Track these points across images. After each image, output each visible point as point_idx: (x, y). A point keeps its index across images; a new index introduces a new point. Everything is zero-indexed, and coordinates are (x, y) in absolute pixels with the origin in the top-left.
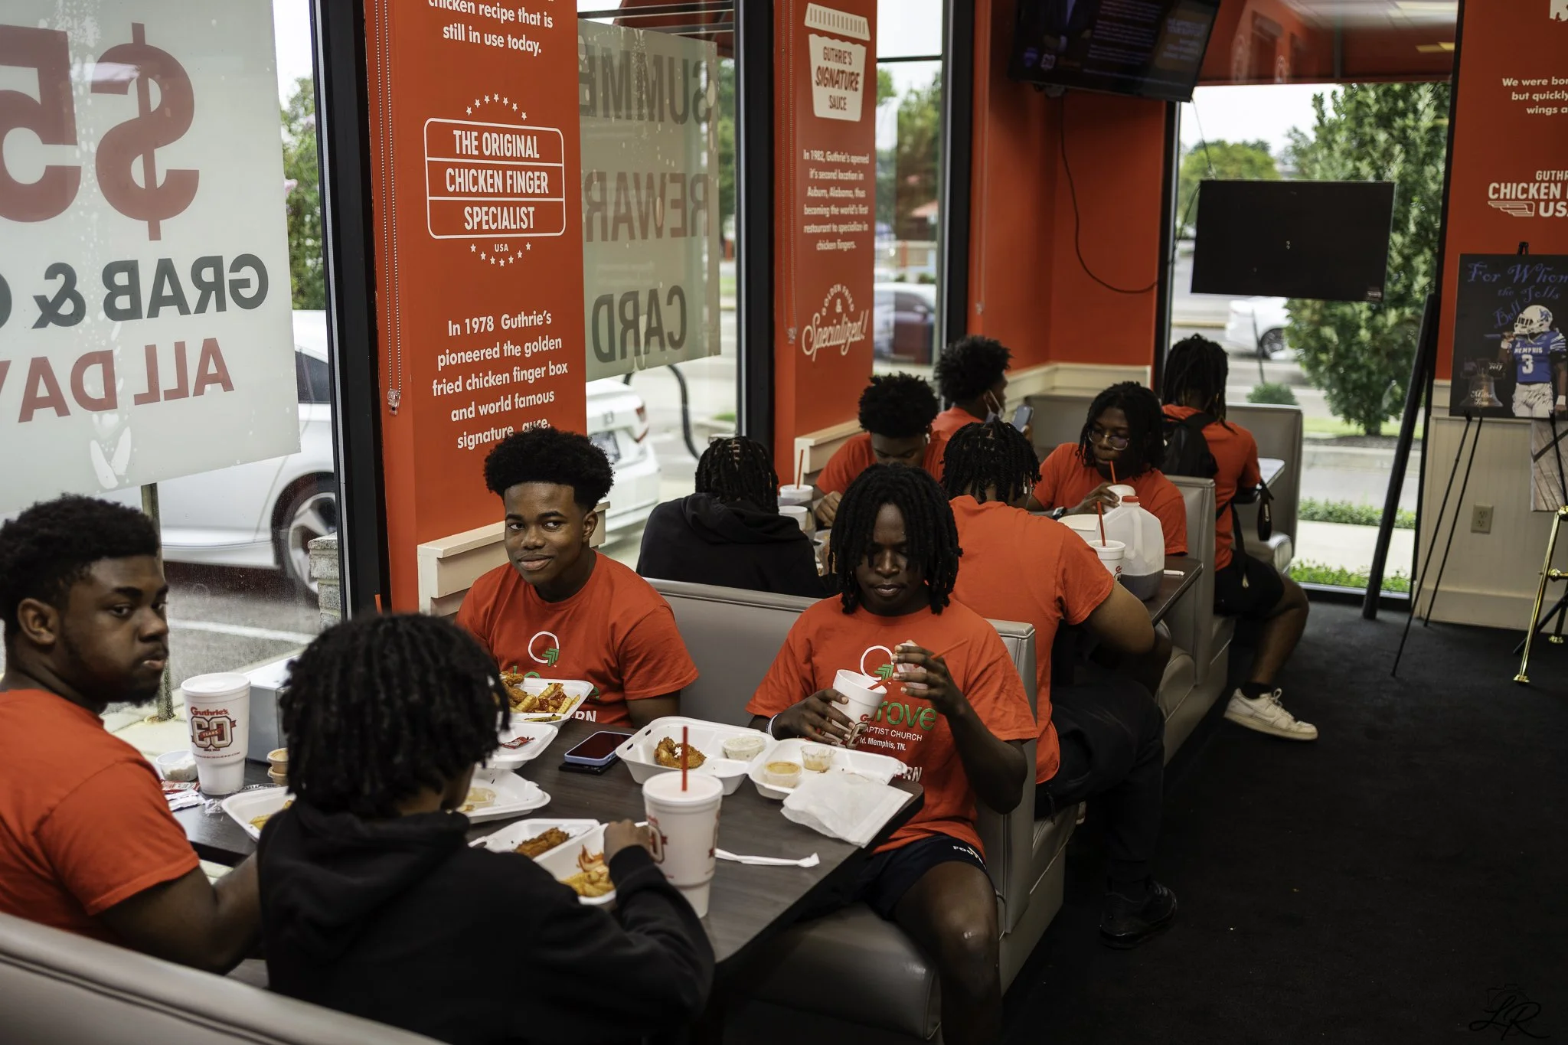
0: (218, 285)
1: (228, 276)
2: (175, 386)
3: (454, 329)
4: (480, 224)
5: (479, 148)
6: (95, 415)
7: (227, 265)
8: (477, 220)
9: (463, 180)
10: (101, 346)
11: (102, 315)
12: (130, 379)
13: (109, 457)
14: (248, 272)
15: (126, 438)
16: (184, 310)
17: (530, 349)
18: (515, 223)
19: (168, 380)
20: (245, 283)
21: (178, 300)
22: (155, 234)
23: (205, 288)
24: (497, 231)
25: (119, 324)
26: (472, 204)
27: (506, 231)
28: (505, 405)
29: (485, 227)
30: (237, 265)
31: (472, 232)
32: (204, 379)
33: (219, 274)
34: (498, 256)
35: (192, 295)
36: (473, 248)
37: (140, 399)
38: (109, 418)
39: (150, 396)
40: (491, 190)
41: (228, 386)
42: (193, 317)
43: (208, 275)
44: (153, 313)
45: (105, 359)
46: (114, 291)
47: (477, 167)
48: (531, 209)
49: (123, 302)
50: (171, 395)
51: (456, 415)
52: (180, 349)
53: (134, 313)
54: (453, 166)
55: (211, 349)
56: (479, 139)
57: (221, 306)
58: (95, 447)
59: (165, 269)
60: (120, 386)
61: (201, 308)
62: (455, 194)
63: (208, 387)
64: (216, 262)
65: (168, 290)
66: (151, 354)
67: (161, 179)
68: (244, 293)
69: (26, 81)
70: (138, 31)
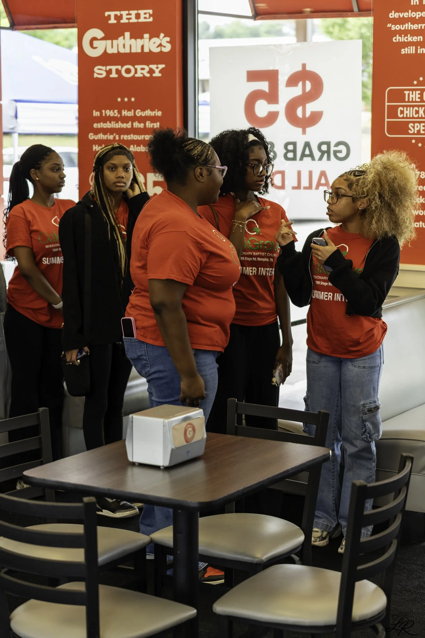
0: (328, 152)
1: (333, 149)
2: (307, 185)
4: (418, 131)
5: (421, 98)
7: (332, 145)
8: (416, 129)
11: (283, 158)
12: (291, 180)
14: (342, 148)
15: (288, 200)
16: (313, 159)
19: (305, 182)
20: (340, 152)
21: (311, 155)
22: (304, 132)
23: (323, 153)
25: (288, 162)
26: (414, 123)
29: (422, 132)
30: (337, 145)
31: (413, 134)
32: (318, 184)
33: (329, 148)
35: (317, 154)
36: (413, 141)
37: (294, 188)
38: (281, 192)
39: (298, 187)
42: (317, 162)
43: (324, 148)
44: (301, 159)
45: (282, 173)
46: (288, 151)
47: (418, 107)
49: (290, 155)
50: (305, 188)
52: (311, 173)
53: (294, 159)
54: (403, 106)
55: (322, 174)
56: (421, 94)
57: (329, 158)
59: (307, 145)
60: (287, 183)
61: (321, 159)
62: (403, 118)
63: (321, 187)
64: (328, 144)
65: (307, 152)
66: (299, 173)
67: (308, 114)
68: (339, 155)
69: (264, 86)
70: (304, 66)
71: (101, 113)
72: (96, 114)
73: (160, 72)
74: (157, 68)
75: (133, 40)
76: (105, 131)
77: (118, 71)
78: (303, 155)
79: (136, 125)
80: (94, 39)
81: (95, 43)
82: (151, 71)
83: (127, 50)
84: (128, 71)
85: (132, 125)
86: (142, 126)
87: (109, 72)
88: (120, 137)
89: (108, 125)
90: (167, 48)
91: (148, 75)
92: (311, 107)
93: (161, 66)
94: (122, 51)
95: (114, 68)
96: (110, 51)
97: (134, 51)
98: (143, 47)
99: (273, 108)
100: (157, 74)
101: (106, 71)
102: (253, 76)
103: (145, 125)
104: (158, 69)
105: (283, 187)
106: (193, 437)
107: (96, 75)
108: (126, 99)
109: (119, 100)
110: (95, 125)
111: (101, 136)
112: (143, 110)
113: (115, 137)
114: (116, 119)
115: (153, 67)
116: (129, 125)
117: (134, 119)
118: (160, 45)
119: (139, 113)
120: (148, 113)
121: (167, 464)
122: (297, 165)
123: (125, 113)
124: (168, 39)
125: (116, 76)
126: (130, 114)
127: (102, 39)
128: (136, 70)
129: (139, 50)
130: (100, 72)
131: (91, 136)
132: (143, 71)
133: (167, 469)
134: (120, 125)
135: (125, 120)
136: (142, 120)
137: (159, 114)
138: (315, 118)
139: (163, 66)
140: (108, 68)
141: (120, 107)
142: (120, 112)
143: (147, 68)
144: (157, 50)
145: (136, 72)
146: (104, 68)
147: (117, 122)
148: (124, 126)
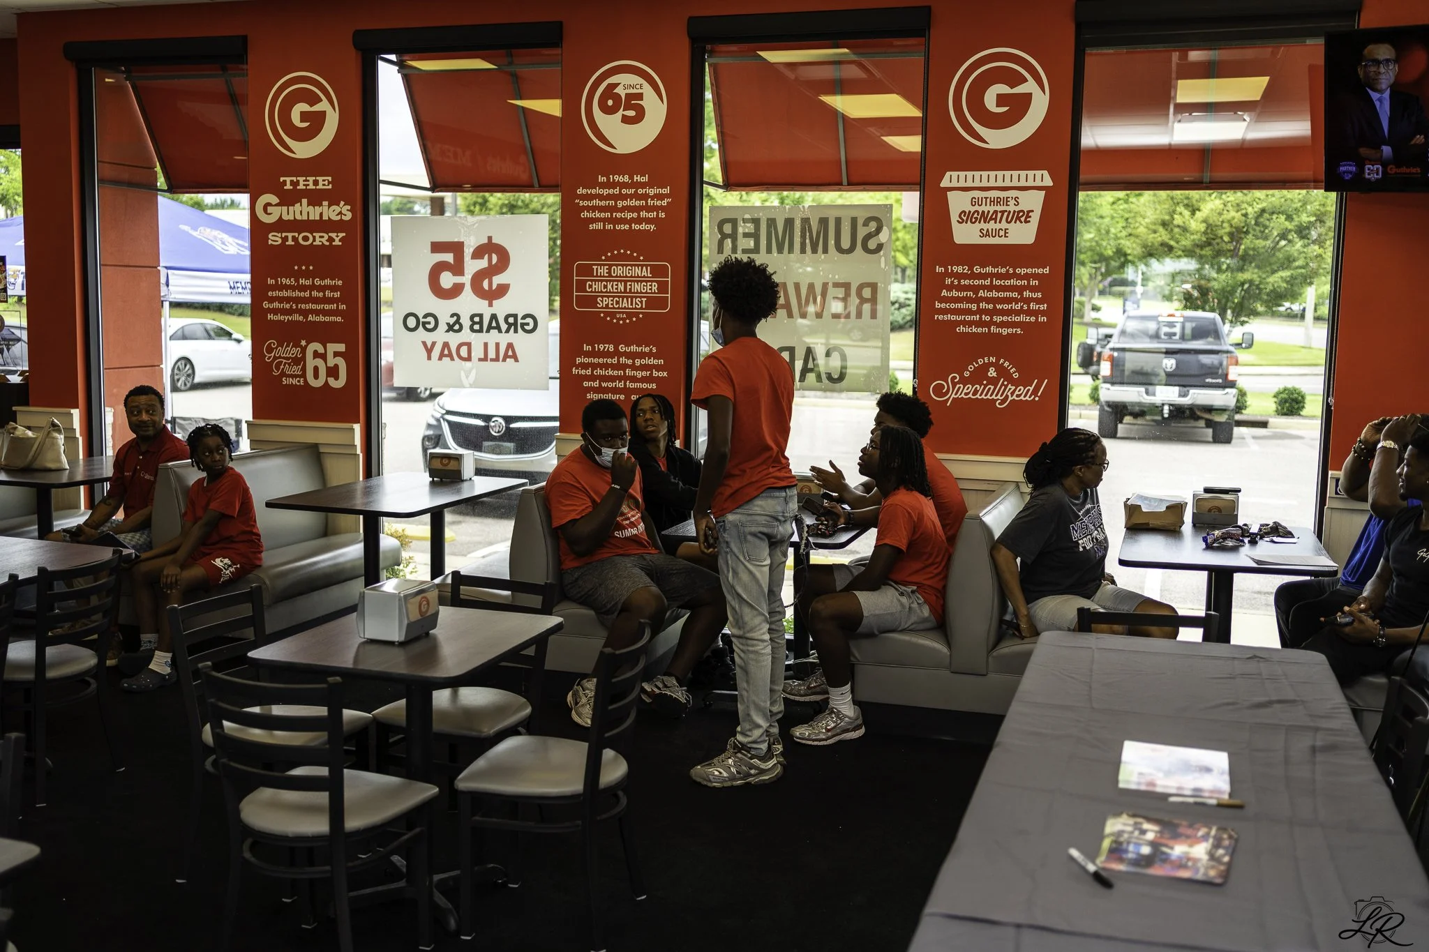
0: (515, 324)
1: (520, 321)
2: (494, 357)
3: (586, 348)
4: (607, 305)
5: (609, 273)
6: (463, 362)
7: (519, 318)
8: (605, 303)
9: (596, 286)
10: (468, 341)
11: (469, 330)
12: (477, 352)
13: (467, 377)
14: (530, 320)
15: (474, 372)
16: (500, 331)
17: (638, 362)
18: (632, 305)
19: (492, 354)
20: (528, 324)
21: (498, 328)
22: (491, 305)
23: (510, 325)
24: (619, 308)
25: (474, 334)
26: (602, 297)
27: (625, 308)
28: (621, 385)
29: (610, 306)
30: (524, 317)
31: (602, 308)
32: (506, 357)
33: (516, 320)
34: (619, 319)
35: (504, 327)
36: (602, 315)
37: (480, 360)
38: (468, 364)
39: (485, 359)
40: (615, 291)
41: (516, 360)
42: (503, 334)
43: (511, 320)
44: (488, 331)
45: (469, 345)
46: (474, 323)
47: (607, 281)
48: (644, 300)
49: (477, 327)
50: (492, 360)
51: (586, 384)
52: (497, 345)
53: (480, 331)
54: (592, 281)
55: (510, 346)
56: (609, 269)
57: (516, 331)
58: (463, 374)
59: (494, 317)
60: (473, 354)
61: (507, 331)
62: (591, 292)
63: (508, 360)
64: (515, 316)
65: (494, 324)
66: (486, 345)
67: (494, 287)
68: (526, 327)
69: (449, 257)
70: (490, 238)
71: (277, 281)
72: (271, 281)
73: (340, 241)
74: (337, 236)
75: (311, 207)
76: (281, 300)
77: (294, 239)
78: (490, 328)
79: (315, 293)
80: (269, 204)
81: (270, 209)
82: (331, 240)
83: (305, 218)
84: (305, 239)
85: (311, 294)
86: (321, 295)
87: (286, 239)
88: (297, 306)
89: (284, 294)
90: (348, 216)
91: (328, 244)
92: (498, 280)
93: (342, 235)
94: (298, 217)
95: (290, 235)
96: (285, 217)
97: (311, 218)
98: (321, 214)
99: (458, 279)
100: (337, 243)
101: (281, 237)
102: (437, 247)
103: (325, 295)
104: (337, 240)
105: (469, 359)
106: (427, 611)
107: (270, 242)
108: (304, 268)
109: (296, 268)
110: (270, 294)
111: (276, 305)
112: (322, 279)
113: (291, 306)
114: (292, 288)
115: (333, 235)
116: (307, 294)
117: (313, 287)
118: (340, 213)
119: (318, 282)
120: (328, 282)
121: (402, 639)
122: (483, 337)
123: (302, 281)
124: (349, 207)
125: (293, 243)
126: (308, 282)
127: (276, 205)
128: (314, 237)
129: (318, 218)
130: (274, 239)
131: (266, 305)
132: (321, 239)
133: (402, 644)
134: (297, 294)
135: (303, 288)
136: (321, 289)
137: (340, 283)
138: (503, 290)
139: (344, 234)
140: (284, 235)
141: (298, 275)
142: (297, 281)
143: (326, 237)
144: (338, 218)
145: (314, 240)
146: (279, 235)
147: (294, 291)
148: (302, 294)
